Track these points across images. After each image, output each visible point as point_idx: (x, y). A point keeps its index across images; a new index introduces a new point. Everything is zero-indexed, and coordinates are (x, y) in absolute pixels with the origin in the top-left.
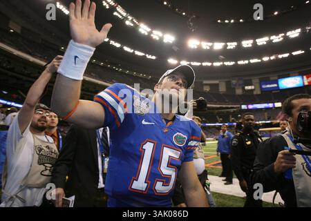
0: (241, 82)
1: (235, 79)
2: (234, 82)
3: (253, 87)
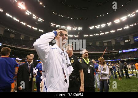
0: (122, 39)
1: (118, 38)
2: (118, 39)
3: (129, 40)
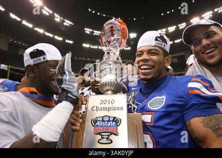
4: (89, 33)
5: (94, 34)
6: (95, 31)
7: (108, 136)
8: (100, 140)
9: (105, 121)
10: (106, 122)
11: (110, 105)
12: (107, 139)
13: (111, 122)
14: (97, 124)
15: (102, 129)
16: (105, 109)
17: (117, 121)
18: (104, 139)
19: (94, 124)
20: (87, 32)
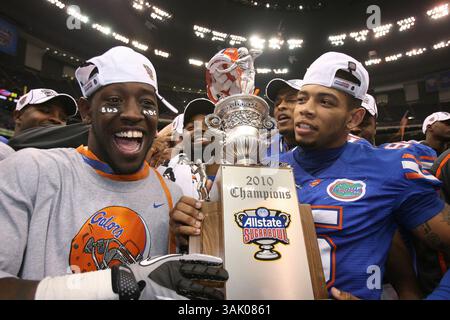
4: (202, 36)
5: (213, 39)
6: (214, 33)
7: (272, 245)
8: (257, 253)
9: (261, 218)
10: (264, 221)
11: (267, 188)
12: (271, 250)
13: (274, 220)
14: (247, 223)
15: (258, 232)
16: (258, 194)
17: (283, 218)
18: (265, 251)
19: (241, 224)
20: (198, 34)
